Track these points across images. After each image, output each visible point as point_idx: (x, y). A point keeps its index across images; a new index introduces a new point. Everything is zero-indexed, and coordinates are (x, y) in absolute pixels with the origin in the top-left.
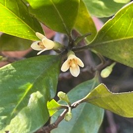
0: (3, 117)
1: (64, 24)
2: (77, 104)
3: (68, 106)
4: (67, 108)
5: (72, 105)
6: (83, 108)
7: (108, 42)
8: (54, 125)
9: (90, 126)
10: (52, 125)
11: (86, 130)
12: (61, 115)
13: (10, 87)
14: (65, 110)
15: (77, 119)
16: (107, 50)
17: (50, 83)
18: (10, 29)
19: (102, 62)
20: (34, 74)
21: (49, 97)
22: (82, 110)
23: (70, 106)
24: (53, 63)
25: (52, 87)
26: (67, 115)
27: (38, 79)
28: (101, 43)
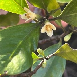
0: (3, 62)
1: (43, 2)
2: (50, 57)
3: (44, 58)
4: (43, 60)
5: (46, 58)
6: (52, 62)
7: (71, 15)
8: (34, 71)
9: (57, 73)
10: (33, 71)
11: (54, 76)
12: (39, 64)
13: (7, 43)
14: (42, 61)
15: (48, 68)
16: (71, 20)
17: (34, 40)
18: (6, 7)
19: (64, 32)
20: (22, 35)
21: (33, 49)
22: (51, 63)
23: (45, 58)
24: (35, 28)
25: (35, 43)
26: (43, 64)
27: (25, 38)
28: (66, 16)
